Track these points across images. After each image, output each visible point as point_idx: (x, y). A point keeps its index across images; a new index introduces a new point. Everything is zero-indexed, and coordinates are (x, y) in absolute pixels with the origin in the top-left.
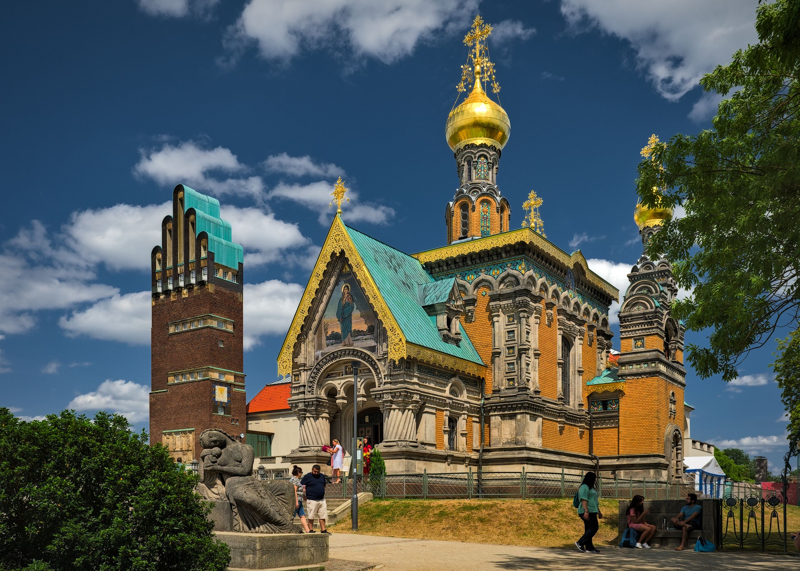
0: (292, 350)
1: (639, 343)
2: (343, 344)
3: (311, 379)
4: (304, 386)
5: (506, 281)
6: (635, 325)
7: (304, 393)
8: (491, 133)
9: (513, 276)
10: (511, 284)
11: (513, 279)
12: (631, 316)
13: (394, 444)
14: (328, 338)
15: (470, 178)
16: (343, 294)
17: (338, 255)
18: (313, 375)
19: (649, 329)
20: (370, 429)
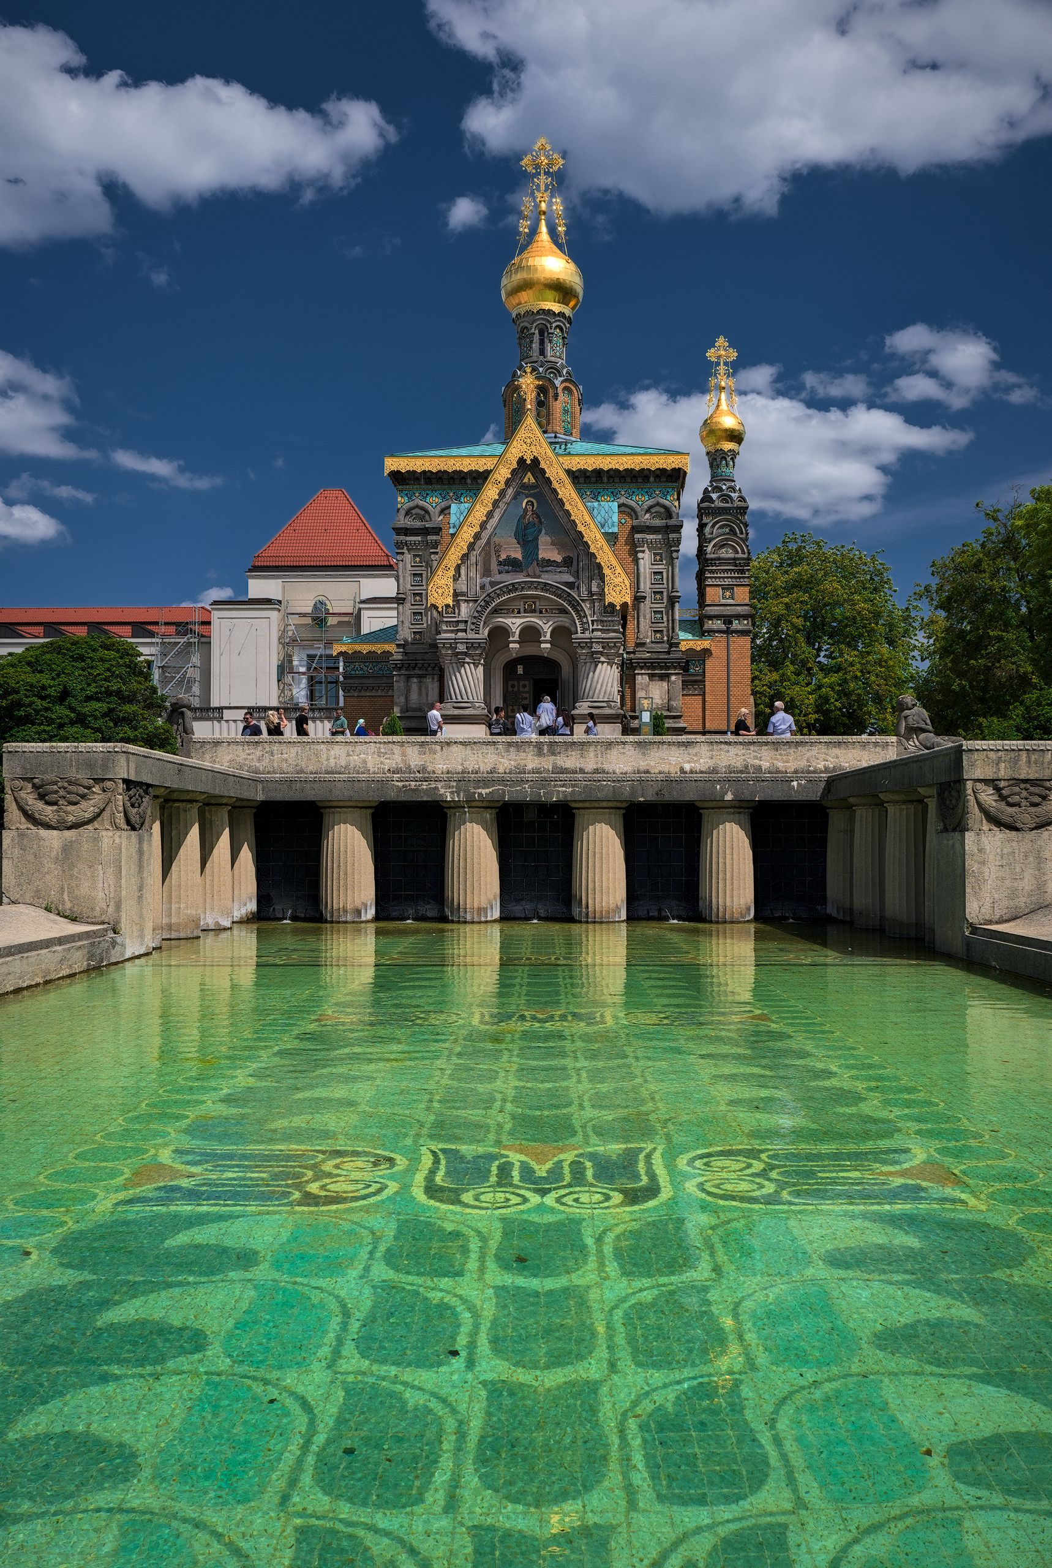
0: (452, 572)
1: (728, 594)
2: (525, 573)
3: (476, 614)
4: (466, 622)
5: (653, 510)
6: (724, 571)
7: (465, 631)
8: (564, 298)
9: (664, 506)
10: (658, 515)
11: (662, 510)
12: (719, 559)
13: (604, 704)
14: (500, 563)
15: (542, 352)
16: (526, 510)
17: (528, 462)
18: (479, 609)
19: (740, 578)
20: (527, 683)
